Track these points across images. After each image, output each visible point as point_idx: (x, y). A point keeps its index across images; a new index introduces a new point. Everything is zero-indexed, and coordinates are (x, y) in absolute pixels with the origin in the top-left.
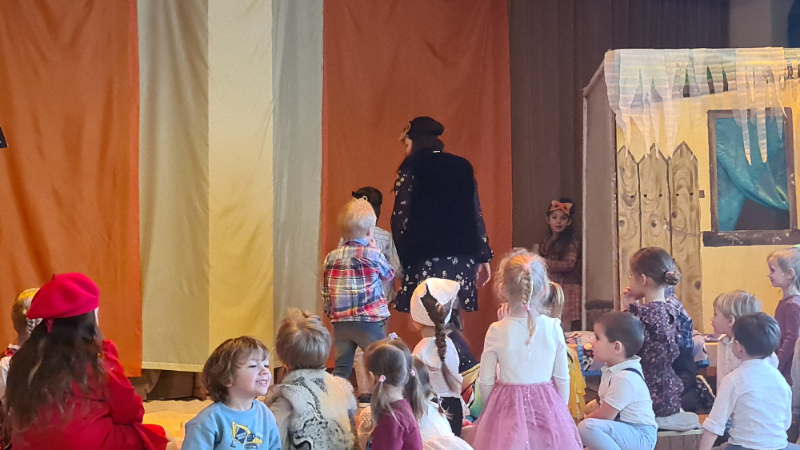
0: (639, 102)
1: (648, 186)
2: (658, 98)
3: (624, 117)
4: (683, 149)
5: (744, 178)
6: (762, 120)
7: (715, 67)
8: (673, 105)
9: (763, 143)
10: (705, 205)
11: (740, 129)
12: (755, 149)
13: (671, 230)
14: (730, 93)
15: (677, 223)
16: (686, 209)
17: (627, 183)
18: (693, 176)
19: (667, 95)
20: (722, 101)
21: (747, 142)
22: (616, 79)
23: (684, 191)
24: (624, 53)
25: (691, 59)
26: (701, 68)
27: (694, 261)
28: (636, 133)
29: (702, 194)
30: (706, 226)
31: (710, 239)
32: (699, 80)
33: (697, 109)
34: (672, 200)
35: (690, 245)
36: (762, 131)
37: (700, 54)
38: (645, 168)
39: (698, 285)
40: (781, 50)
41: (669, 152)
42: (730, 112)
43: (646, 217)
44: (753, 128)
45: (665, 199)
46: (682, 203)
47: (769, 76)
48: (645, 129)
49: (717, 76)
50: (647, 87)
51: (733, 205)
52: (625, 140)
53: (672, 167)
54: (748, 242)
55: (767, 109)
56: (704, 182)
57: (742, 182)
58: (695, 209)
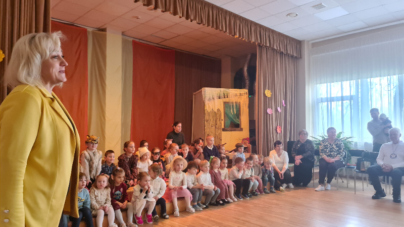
0: (209, 100)
1: (211, 118)
2: (213, 99)
3: (207, 102)
4: (218, 110)
5: (231, 116)
6: (235, 105)
7: (225, 93)
8: (216, 100)
9: (235, 109)
10: (223, 122)
11: (230, 106)
12: (233, 111)
13: (216, 128)
14: (228, 98)
15: (217, 126)
17: (207, 117)
18: (220, 116)
19: (216, 98)
20: (226, 100)
21: (232, 109)
22: (205, 94)
23: (218, 119)
24: (206, 88)
26: (222, 92)
27: (220, 134)
28: (209, 106)
29: (222, 120)
30: (223, 127)
31: (224, 130)
32: (222, 95)
33: (222, 100)
34: (216, 121)
35: (219, 131)
36: (235, 107)
37: (222, 89)
38: (210, 114)
39: (221, 140)
40: (238, 90)
41: (216, 111)
42: (228, 102)
43: (210, 125)
44: (233, 106)
45: (214, 121)
46: (218, 122)
47: (236, 95)
48: (211, 106)
49: (226, 94)
50: (211, 96)
51: (229, 122)
52: (207, 108)
53: (216, 114)
54: (231, 131)
55: (236, 102)
56: (223, 117)
57: (230, 117)
58: (221, 123)
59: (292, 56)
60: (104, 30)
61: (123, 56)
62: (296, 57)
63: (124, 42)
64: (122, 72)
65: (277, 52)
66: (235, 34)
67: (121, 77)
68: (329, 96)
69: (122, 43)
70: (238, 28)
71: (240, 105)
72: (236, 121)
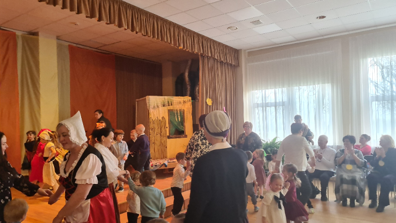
0: (154, 107)
1: (156, 126)
2: (158, 107)
3: (151, 111)
4: (163, 118)
5: (176, 123)
6: (179, 112)
8: (161, 108)
9: (179, 116)
10: (168, 130)
11: (174, 114)
12: (178, 118)
13: (161, 135)
14: (173, 106)
16: (164, 131)
17: (151, 126)
18: (165, 124)
19: (160, 107)
20: (171, 107)
21: (176, 117)
22: (149, 103)
23: (163, 127)
24: (151, 97)
25: (165, 99)
26: (167, 101)
27: (165, 142)
28: (154, 115)
29: (167, 128)
30: (168, 134)
31: (169, 137)
32: (166, 103)
33: (166, 108)
34: (161, 129)
35: (165, 139)
36: (179, 114)
37: (166, 97)
38: (155, 122)
39: (166, 147)
40: (182, 97)
41: (161, 119)
42: (172, 110)
43: (155, 133)
44: (177, 113)
45: (159, 129)
46: (163, 130)
47: (180, 103)
49: (170, 102)
50: (156, 105)
51: (174, 130)
52: (151, 116)
53: (161, 122)
54: (176, 138)
55: (180, 110)
56: (167, 125)
57: (175, 125)
58: (166, 131)
59: (231, 65)
60: (35, 34)
61: (58, 62)
62: (234, 65)
63: (60, 47)
64: (58, 79)
65: (217, 61)
66: (179, 45)
67: (57, 85)
68: (264, 102)
69: (58, 48)
70: (182, 38)
71: (184, 113)
72: (181, 128)
